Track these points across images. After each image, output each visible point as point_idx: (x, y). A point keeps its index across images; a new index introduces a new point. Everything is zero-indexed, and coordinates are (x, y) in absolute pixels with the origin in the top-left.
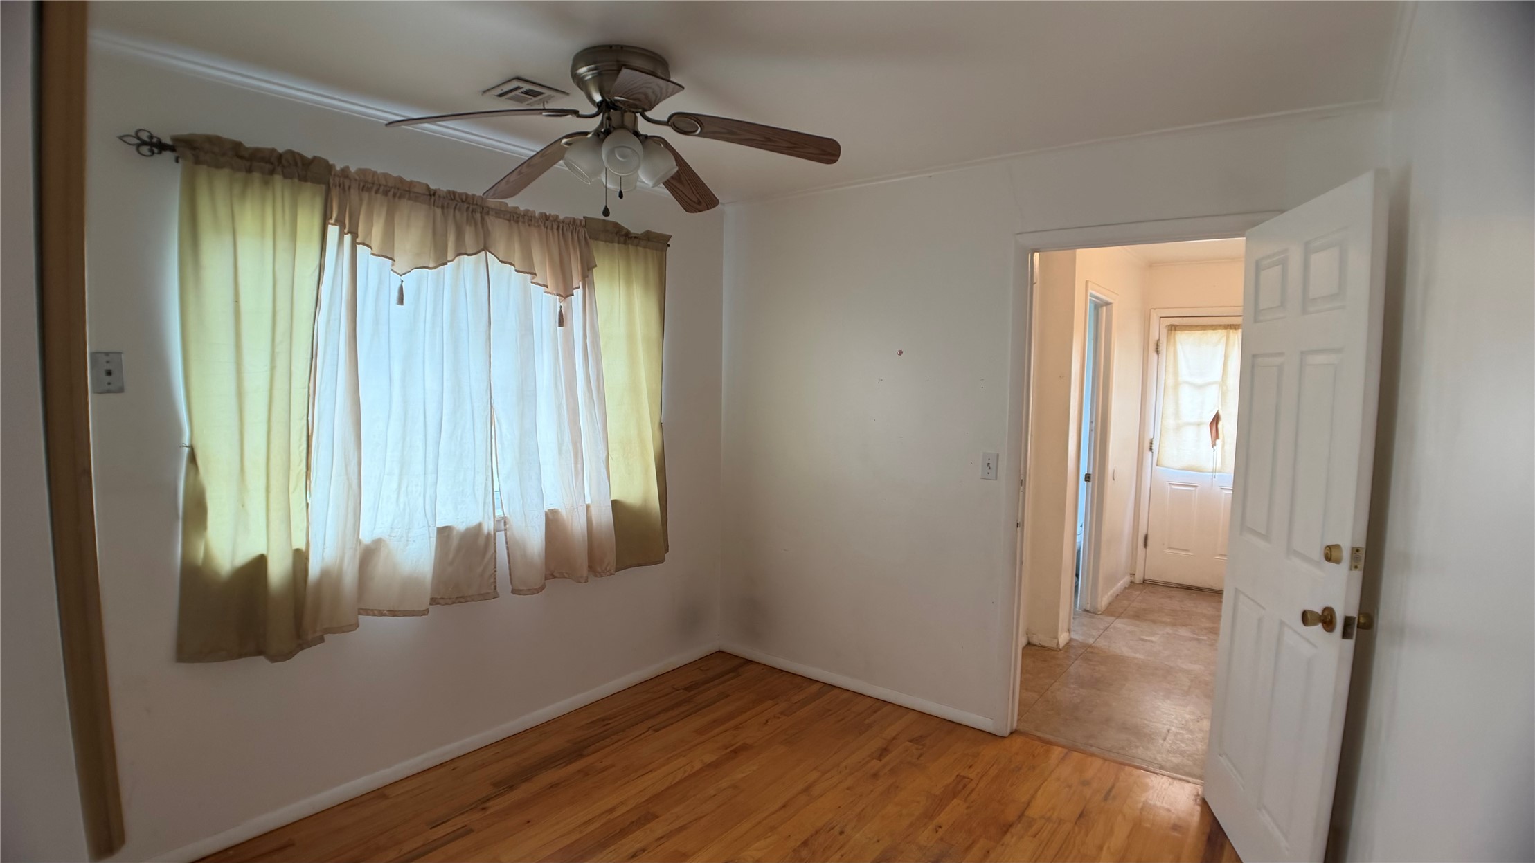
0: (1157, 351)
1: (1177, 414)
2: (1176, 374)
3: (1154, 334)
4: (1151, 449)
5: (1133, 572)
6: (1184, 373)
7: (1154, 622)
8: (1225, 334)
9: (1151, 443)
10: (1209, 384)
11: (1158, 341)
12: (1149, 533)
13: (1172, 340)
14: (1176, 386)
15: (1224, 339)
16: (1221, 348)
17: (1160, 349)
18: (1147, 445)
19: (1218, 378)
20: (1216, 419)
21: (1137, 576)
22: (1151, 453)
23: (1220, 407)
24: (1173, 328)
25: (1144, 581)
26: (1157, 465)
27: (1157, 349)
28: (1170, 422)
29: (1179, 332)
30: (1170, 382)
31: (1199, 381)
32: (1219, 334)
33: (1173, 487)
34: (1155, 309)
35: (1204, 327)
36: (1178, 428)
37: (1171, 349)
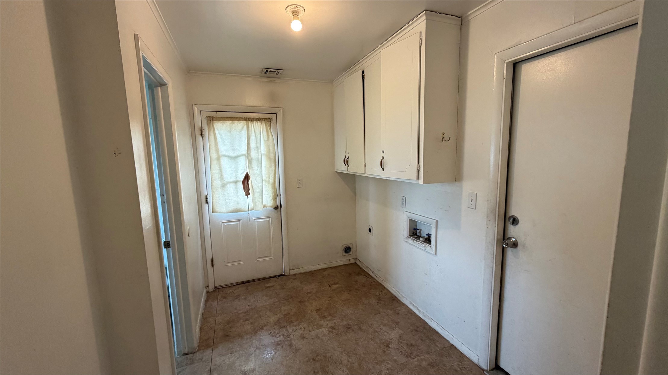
0: (202, 135)
1: (222, 177)
2: (217, 151)
3: (198, 123)
4: (207, 202)
5: (207, 285)
6: (223, 150)
7: (240, 336)
8: (246, 123)
9: (207, 198)
10: (238, 156)
11: (201, 127)
12: (213, 257)
13: (212, 127)
14: (218, 159)
15: (246, 126)
16: (244, 133)
17: (203, 133)
18: (204, 200)
19: (245, 152)
20: (247, 177)
21: (210, 287)
22: (207, 205)
23: (248, 170)
24: (211, 119)
25: (215, 288)
26: (213, 212)
27: (201, 133)
28: (218, 183)
29: (216, 122)
30: (214, 156)
31: (233, 154)
32: (241, 124)
33: (225, 224)
34: (196, 105)
35: (232, 119)
36: (224, 186)
37: (212, 134)
